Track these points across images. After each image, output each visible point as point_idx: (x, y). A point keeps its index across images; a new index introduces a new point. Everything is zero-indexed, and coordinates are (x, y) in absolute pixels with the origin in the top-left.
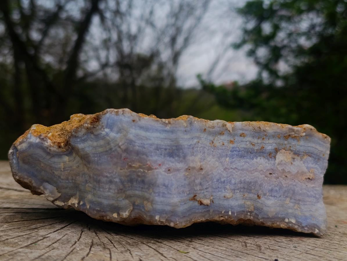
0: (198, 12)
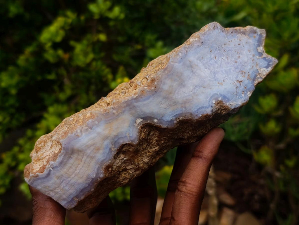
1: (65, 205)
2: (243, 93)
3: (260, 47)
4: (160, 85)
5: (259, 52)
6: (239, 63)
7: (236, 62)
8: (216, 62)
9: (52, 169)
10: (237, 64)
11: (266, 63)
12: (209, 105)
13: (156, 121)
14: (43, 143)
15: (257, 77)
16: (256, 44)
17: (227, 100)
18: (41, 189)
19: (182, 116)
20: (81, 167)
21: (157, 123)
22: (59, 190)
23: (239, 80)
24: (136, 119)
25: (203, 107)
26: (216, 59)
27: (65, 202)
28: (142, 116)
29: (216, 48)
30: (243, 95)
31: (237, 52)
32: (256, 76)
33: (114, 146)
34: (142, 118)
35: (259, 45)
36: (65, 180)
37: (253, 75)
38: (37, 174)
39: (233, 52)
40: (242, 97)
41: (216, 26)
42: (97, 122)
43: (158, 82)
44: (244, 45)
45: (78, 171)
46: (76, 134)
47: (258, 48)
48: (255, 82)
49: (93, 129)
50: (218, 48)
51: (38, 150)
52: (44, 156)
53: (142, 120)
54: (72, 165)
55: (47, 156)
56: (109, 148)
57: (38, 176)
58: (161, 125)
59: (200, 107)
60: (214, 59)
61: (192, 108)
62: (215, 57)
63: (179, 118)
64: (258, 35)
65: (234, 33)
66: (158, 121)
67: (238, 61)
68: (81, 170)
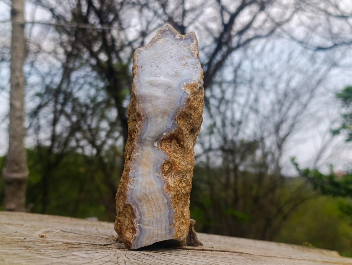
0: (304, 99)
1: (169, 237)
2: (194, 69)
3: (176, 35)
4: (145, 112)
5: (179, 39)
6: (174, 55)
7: (172, 57)
8: (161, 69)
9: (139, 223)
10: (174, 58)
11: (189, 40)
12: (183, 93)
13: (165, 134)
14: (119, 223)
15: (193, 53)
16: (172, 37)
17: (189, 80)
18: (146, 243)
19: (176, 115)
20: (153, 204)
21: (167, 134)
22: (156, 232)
23: (185, 64)
24: (154, 145)
25: (181, 98)
26: (159, 67)
27: (168, 235)
28: (155, 140)
29: (153, 61)
30: (196, 69)
31: (166, 52)
32: (191, 53)
33: (158, 173)
34: (156, 141)
35: (175, 36)
36: (153, 222)
37: (190, 54)
38: (134, 237)
39: (164, 54)
40: (197, 71)
41: (139, 50)
42: (134, 171)
43: (142, 111)
44: (167, 44)
45: (155, 208)
46: (130, 189)
47: (176, 37)
48: (195, 56)
49: (136, 176)
50: (154, 60)
51: (120, 231)
52: (127, 225)
53: (157, 142)
54: (147, 208)
55: (128, 222)
56: (157, 177)
57: (136, 237)
58: (171, 133)
59: (179, 99)
60: (158, 68)
61: (176, 104)
62: (158, 66)
63: (175, 118)
64: (167, 31)
65: (153, 44)
66: (166, 132)
67: (172, 55)
68: (156, 206)
